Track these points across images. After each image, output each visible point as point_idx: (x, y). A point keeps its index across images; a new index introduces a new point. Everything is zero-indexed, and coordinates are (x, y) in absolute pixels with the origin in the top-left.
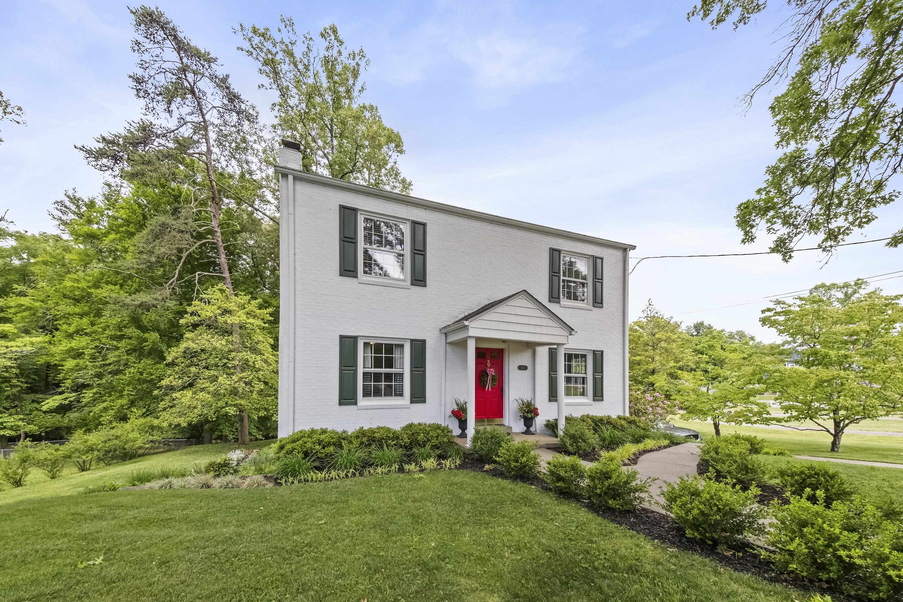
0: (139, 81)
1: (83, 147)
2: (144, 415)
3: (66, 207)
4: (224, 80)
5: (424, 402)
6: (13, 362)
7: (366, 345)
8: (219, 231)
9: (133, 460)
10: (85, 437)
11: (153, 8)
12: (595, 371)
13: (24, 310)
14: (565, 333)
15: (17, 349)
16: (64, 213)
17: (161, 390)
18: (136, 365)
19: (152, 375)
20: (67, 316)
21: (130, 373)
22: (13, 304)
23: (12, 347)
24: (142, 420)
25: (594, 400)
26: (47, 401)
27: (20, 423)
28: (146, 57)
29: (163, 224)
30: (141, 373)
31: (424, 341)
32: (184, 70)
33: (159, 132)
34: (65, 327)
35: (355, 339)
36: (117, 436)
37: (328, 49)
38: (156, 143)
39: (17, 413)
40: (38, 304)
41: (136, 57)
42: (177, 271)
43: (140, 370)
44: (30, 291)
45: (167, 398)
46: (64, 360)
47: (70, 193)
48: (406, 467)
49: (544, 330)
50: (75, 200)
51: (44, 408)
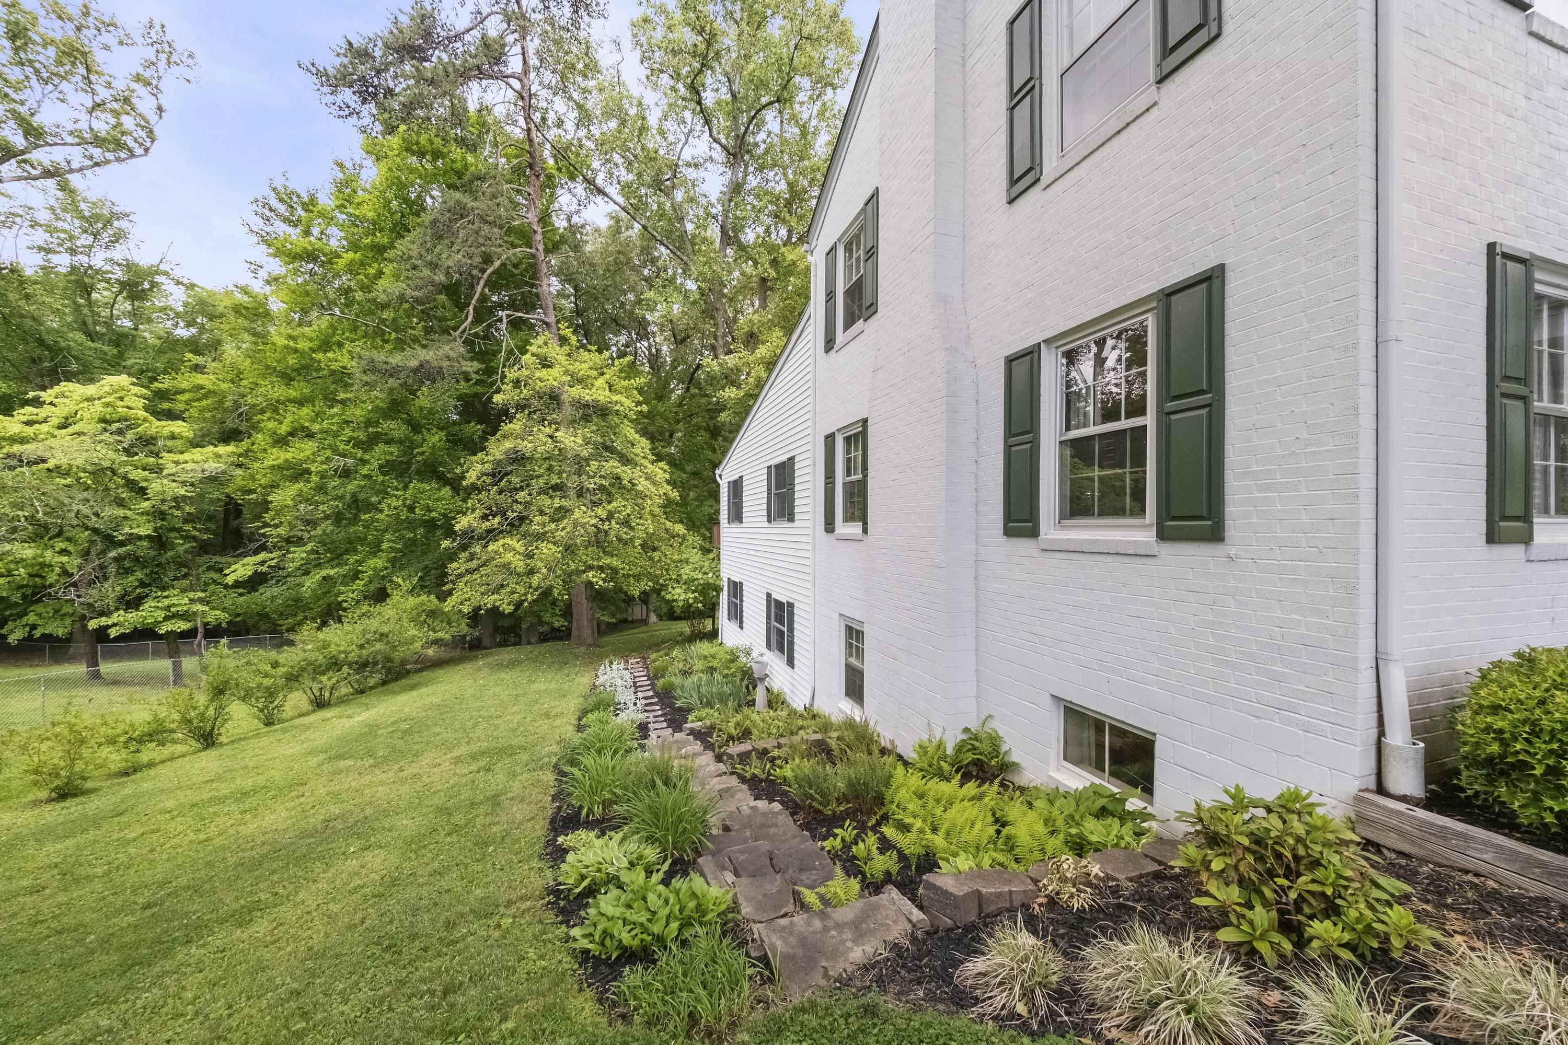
1: (313, 65)
3: (271, 210)
6: (189, 488)
8: (540, 230)
9: (404, 682)
10: (321, 636)
13: (205, 396)
15: (193, 466)
16: (267, 221)
17: (454, 540)
18: (399, 493)
19: (431, 511)
20: (275, 407)
21: (389, 506)
22: (185, 385)
23: (186, 462)
24: (412, 601)
26: (233, 567)
27: (199, 607)
30: (411, 509)
34: (271, 425)
36: (382, 635)
39: (191, 588)
40: (224, 386)
42: (471, 308)
43: (408, 502)
44: (212, 366)
45: (464, 555)
46: (274, 486)
47: (278, 184)
50: (285, 196)
51: (230, 580)
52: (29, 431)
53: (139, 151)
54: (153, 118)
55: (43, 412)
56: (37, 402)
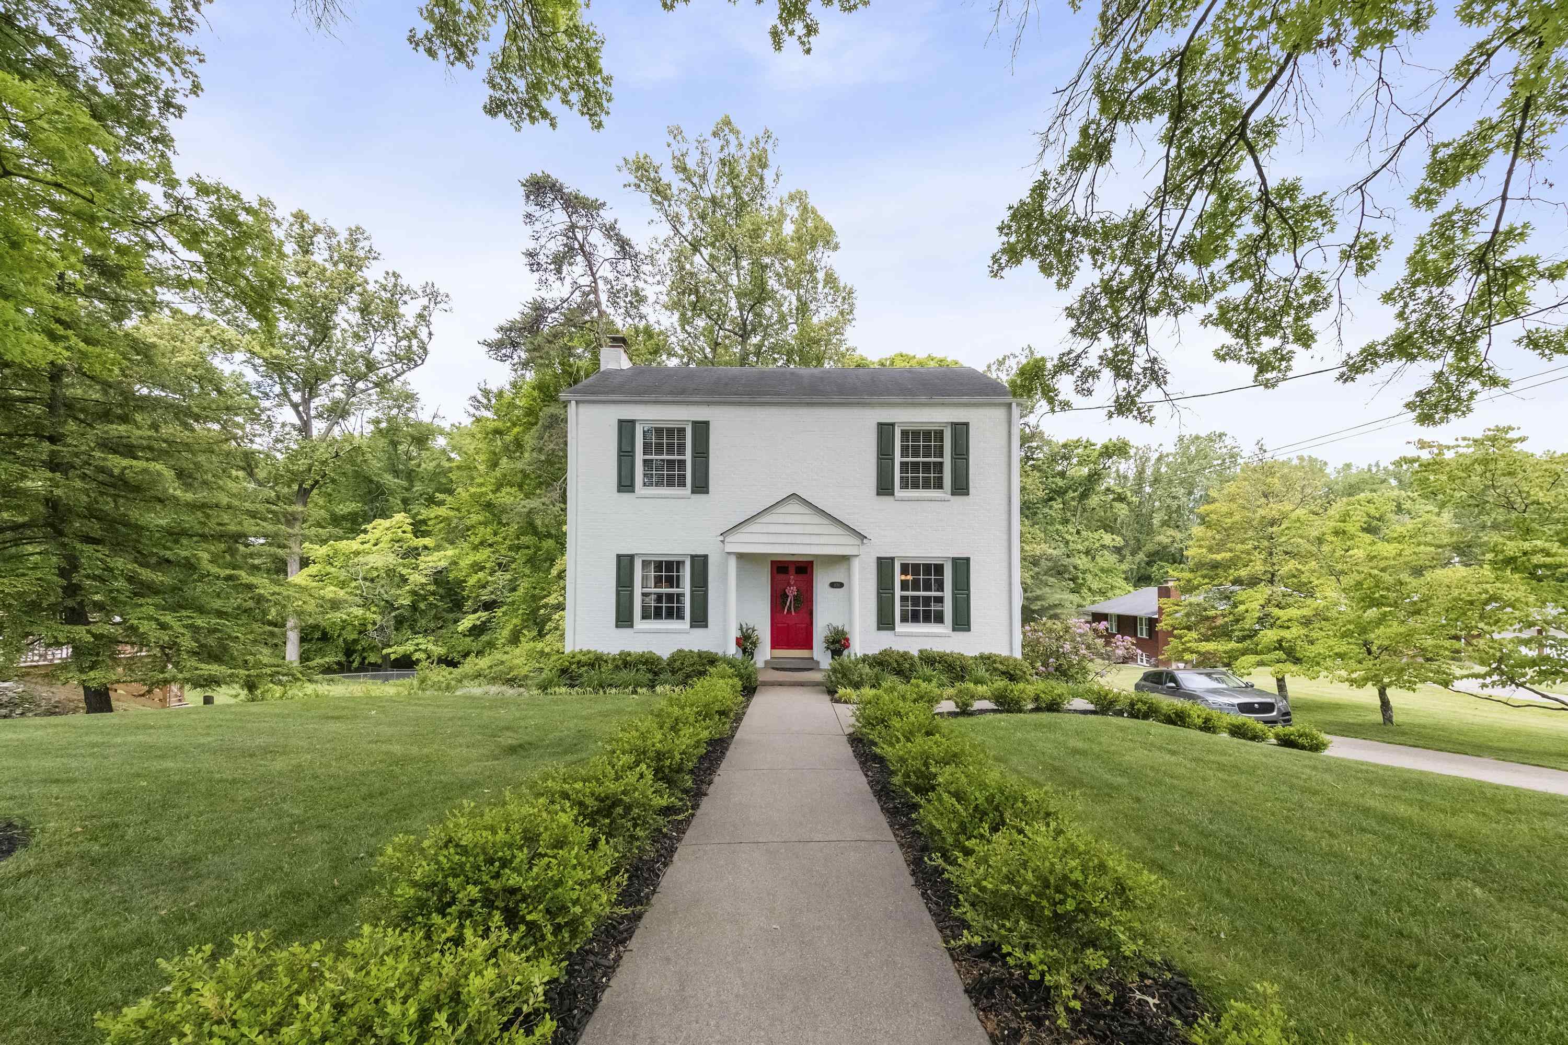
0: (531, 255)
1: (485, 341)
2: (534, 639)
3: (478, 402)
4: (612, 227)
5: (706, 626)
6: (430, 577)
7: (645, 564)
11: (540, 174)
12: (955, 586)
13: (442, 521)
14: (857, 541)
15: (434, 564)
16: (477, 408)
17: (547, 609)
23: (430, 562)
24: (531, 644)
25: (954, 630)
26: (462, 621)
28: (538, 226)
29: (552, 416)
31: (706, 557)
32: (573, 227)
33: (552, 306)
35: (631, 557)
37: (722, 149)
38: (549, 320)
40: (453, 514)
41: (528, 230)
44: (449, 499)
46: (468, 575)
47: (482, 386)
48: (639, 690)
49: (823, 540)
50: (486, 393)
52: (362, 547)
53: (419, 362)
54: (426, 340)
55: (367, 537)
56: (365, 532)
